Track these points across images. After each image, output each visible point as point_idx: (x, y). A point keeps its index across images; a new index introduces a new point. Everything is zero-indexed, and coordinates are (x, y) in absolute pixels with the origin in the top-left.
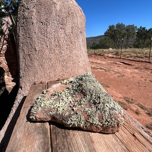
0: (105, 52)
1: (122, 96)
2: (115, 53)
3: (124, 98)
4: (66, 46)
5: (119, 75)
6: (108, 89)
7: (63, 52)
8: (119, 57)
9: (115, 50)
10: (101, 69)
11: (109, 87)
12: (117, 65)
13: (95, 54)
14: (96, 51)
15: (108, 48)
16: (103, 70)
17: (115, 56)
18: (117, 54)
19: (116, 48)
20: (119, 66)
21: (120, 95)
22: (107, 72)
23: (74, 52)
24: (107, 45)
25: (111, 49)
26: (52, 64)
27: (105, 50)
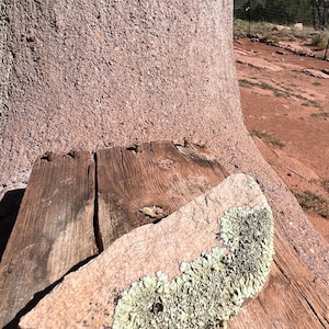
0: (280, 34)
1: (317, 177)
2: (309, 41)
3: (324, 184)
4: (165, 24)
5: (316, 111)
6: (279, 152)
7: (154, 42)
8: (322, 53)
9: (311, 30)
10: (265, 87)
11: (281, 146)
12: (313, 80)
13: (249, 36)
14: (254, 27)
15: (290, 21)
16: (270, 92)
17: (309, 50)
18: (316, 44)
19: (314, 23)
20: (316, 84)
21: (313, 175)
22: (282, 99)
23: (192, 45)
24: (290, 11)
25: (299, 26)
26: (112, 83)
27: (280, 27)
